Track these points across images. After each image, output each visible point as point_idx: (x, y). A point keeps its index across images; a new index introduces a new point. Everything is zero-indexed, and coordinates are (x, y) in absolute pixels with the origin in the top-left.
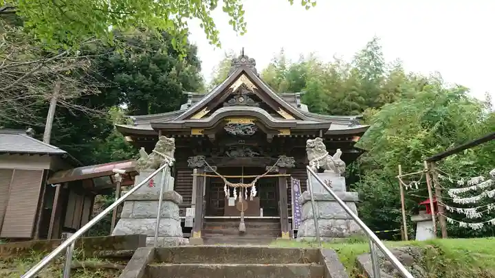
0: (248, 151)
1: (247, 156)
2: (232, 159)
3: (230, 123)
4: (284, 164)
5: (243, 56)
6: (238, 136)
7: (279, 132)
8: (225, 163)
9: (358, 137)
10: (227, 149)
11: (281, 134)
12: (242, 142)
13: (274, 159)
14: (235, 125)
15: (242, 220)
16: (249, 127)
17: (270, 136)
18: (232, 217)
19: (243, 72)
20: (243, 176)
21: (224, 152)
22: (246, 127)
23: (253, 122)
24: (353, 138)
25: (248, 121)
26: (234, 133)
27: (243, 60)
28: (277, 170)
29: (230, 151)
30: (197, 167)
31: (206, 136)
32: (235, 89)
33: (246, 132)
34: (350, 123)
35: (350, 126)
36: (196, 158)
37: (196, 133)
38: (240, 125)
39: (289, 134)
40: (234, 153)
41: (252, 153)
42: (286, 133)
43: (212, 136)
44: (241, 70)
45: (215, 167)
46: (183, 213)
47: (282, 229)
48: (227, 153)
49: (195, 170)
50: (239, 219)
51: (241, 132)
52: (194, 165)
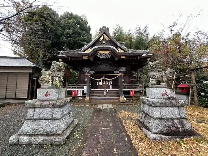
1: (106, 67)
2: (100, 68)
3: (99, 53)
4: (122, 70)
5: (104, 27)
6: (103, 59)
8: (97, 70)
9: (149, 59)
10: (98, 64)
11: (122, 58)
12: (105, 61)
13: (117, 68)
14: (101, 54)
16: (108, 55)
17: (116, 59)
18: (101, 90)
19: (104, 33)
21: (97, 66)
22: (106, 55)
23: (109, 52)
24: (147, 59)
25: (107, 52)
26: (101, 58)
27: (104, 28)
28: (118, 73)
29: (100, 65)
30: (86, 72)
31: (89, 59)
32: (101, 40)
33: (106, 57)
34: (147, 53)
36: (86, 68)
37: (85, 58)
38: (104, 54)
39: (125, 58)
40: (101, 66)
41: (108, 66)
42: (124, 57)
43: (92, 59)
44: (103, 32)
45: (94, 72)
46: (83, 88)
47: (120, 95)
48: (98, 66)
49: (86, 73)
50: (104, 90)
51: (104, 57)
52: (85, 71)
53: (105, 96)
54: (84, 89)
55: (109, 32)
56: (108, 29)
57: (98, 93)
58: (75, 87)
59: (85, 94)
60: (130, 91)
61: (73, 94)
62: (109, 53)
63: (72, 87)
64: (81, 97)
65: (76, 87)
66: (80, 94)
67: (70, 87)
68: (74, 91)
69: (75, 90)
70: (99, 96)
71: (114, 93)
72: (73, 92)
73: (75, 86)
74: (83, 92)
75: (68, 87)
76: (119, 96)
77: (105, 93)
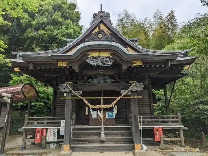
0: (106, 79)
1: (106, 82)
2: (94, 84)
3: (90, 56)
4: (135, 88)
5: (101, 11)
6: (98, 67)
7: (133, 63)
8: (88, 88)
9: (188, 66)
10: (90, 77)
11: (135, 65)
12: (101, 72)
13: (127, 84)
14: (95, 58)
15: (103, 129)
16: (108, 60)
17: (125, 67)
18: (95, 127)
19: (102, 22)
20: (102, 98)
21: (88, 79)
22: (104, 59)
24: (184, 67)
25: (106, 54)
26: (94, 64)
27: (101, 14)
28: (129, 93)
29: (92, 78)
30: (66, 92)
31: (71, 67)
33: (104, 64)
34: (182, 56)
35: (182, 57)
36: (65, 85)
38: (99, 57)
39: (141, 64)
40: (95, 81)
41: (109, 81)
42: (139, 64)
43: (76, 67)
44: (100, 20)
45: (81, 91)
46: (59, 124)
47: (135, 141)
48: (90, 80)
49: (65, 94)
50: (100, 128)
51: (100, 63)
52: (63, 90)
53: (102, 142)
54: (60, 126)
55: (110, 20)
56: (108, 15)
57: (89, 135)
58: (43, 123)
59: (62, 137)
60: (155, 130)
61: (38, 137)
62: (109, 55)
63: (36, 122)
64: (54, 143)
65: (45, 121)
66: (51, 137)
67: (33, 123)
68: (40, 131)
69: (43, 129)
70: (90, 142)
71: (122, 135)
72: (38, 132)
73: (43, 119)
74: (59, 132)
75: (28, 123)
76: (131, 141)
77: (103, 135)
